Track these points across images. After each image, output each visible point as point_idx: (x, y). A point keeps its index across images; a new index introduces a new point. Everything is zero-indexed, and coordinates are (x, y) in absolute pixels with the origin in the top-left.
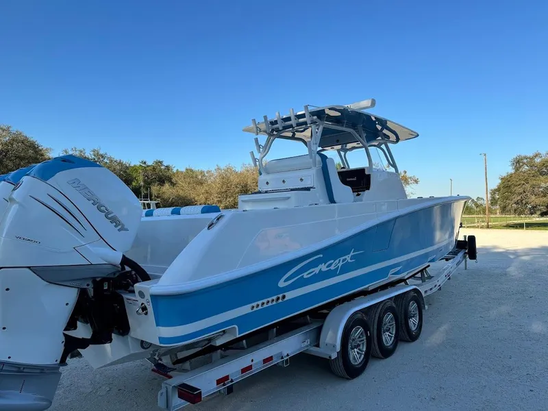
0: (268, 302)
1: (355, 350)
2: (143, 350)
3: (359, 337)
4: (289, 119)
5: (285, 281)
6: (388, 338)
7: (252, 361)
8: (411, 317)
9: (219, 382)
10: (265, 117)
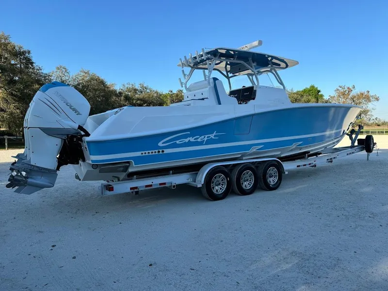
0: (152, 152)
1: (219, 186)
2: (93, 169)
3: (222, 180)
4: (196, 58)
5: (163, 143)
6: (247, 185)
7: (152, 183)
8: (271, 177)
9: (131, 189)
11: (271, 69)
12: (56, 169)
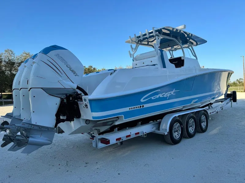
0: (136, 107)
1: (176, 133)
2: (87, 125)
3: (178, 128)
4: (145, 35)
5: (144, 99)
6: (191, 130)
7: (131, 133)
8: (202, 122)
9: (117, 140)
10: (135, 35)
11: (189, 46)
12: (54, 127)
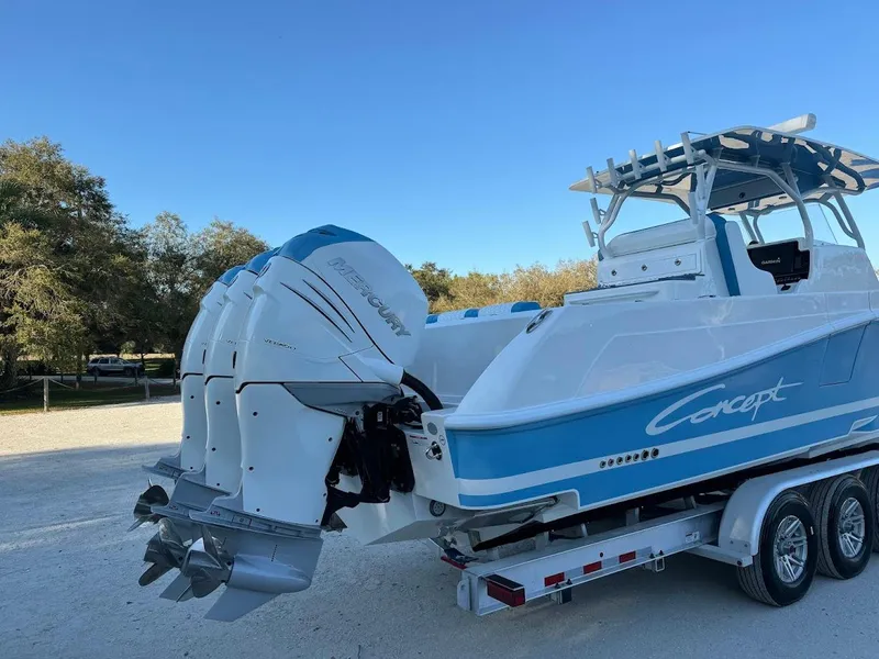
0: (629, 458)
1: (786, 556)
2: (433, 518)
3: (794, 536)
4: (653, 159)
5: (658, 425)
6: (850, 545)
7: (602, 555)
9: (548, 581)
10: (610, 161)
11: (827, 196)
12: (319, 523)
